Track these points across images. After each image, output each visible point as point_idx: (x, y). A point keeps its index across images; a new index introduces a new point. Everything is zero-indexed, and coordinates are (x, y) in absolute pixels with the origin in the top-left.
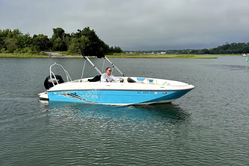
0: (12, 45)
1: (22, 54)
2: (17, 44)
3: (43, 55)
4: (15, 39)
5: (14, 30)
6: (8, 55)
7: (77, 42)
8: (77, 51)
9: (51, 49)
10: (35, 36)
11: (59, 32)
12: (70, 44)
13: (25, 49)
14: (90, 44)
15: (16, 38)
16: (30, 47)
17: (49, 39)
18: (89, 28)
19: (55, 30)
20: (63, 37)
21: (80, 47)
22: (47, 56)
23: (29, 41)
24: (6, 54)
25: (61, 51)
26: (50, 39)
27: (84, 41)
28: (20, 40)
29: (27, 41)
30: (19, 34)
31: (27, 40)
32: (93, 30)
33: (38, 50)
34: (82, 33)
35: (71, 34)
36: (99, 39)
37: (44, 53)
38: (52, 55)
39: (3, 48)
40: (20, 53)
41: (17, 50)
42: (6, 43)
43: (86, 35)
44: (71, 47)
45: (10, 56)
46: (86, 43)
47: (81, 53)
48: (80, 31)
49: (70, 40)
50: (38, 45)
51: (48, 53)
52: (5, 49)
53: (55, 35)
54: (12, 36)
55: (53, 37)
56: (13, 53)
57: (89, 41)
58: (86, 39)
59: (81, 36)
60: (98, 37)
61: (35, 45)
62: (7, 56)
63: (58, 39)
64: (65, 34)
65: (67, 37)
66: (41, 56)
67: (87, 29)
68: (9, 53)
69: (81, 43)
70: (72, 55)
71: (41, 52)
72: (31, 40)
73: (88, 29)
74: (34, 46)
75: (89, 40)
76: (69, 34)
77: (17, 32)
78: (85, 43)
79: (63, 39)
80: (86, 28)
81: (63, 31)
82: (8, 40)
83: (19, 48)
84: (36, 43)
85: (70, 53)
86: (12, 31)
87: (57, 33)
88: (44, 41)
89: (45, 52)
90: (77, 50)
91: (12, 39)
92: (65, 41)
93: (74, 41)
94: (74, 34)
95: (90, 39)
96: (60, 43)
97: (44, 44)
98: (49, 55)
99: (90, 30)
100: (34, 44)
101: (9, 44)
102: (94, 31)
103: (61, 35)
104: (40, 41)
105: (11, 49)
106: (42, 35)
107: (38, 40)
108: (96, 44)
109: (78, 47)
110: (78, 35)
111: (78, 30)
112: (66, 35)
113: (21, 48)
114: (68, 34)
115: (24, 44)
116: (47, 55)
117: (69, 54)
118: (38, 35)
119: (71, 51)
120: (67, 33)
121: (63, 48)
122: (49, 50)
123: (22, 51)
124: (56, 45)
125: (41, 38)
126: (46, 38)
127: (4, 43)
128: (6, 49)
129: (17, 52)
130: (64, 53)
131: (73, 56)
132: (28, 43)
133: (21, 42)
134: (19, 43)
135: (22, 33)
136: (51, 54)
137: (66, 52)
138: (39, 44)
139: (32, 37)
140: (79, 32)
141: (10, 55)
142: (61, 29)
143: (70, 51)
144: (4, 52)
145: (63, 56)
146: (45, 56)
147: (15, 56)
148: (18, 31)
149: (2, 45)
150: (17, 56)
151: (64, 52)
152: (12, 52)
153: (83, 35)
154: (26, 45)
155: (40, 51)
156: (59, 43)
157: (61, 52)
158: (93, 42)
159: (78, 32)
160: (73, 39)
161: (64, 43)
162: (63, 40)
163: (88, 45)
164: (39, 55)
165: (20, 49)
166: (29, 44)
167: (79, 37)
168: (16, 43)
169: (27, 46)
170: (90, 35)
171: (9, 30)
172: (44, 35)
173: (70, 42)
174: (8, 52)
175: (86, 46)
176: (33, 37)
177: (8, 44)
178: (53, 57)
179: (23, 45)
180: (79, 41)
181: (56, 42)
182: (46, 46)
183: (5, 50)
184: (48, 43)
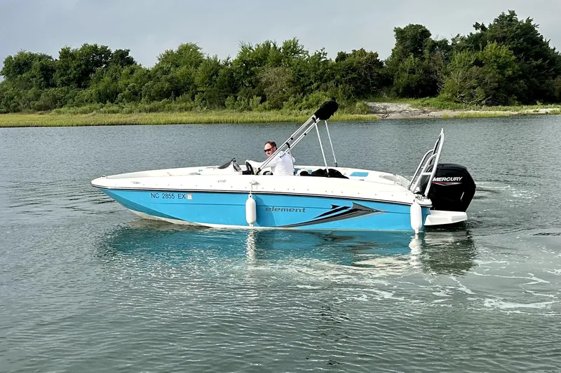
0: (279, 86)
1: (306, 111)
2: (293, 82)
3: (362, 112)
4: (287, 70)
5: (285, 43)
6: (269, 117)
7: (471, 66)
8: (472, 96)
9: (388, 94)
10: (342, 57)
11: (414, 38)
12: (447, 74)
13: (312, 97)
14: (517, 67)
15: (290, 66)
16: (326, 91)
17: (381, 63)
18: (513, 14)
19: (400, 34)
20: (426, 51)
21: (481, 82)
22: (375, 115)
23: (323, 73)
24: (263, 113)
25: (417, 98)
26: (386, 62)
27: (495, 61)
28: (300, 71)
29: (318, 72)
30: (297, 53)
31: (319, 69)
32: (529, 21)
33: (349, 97)
34: (489, 34)
35: (453, 40)
36: (552, 48)
37: (365, 105)
38: (391, 112)
39: (255, 97)
40: (300, 109)
41: (292, 99)
42: (264, 80)
43: (501, 40)
44: (450, 82)
45: (272, 119)
46: (502, 67)
47: (484, 102)
48: (483, 28)
49: (447, 59)
50: (350, 82)
51: (377, 105)
52: (260, 98)
53: (401, 47)
54: (278, 62)
55: (393, 55)
56: (280, 108)
57: (514, 57)
58: (504, 51)
59: (485, 44)
60: (547, 44)
61: (341, 83)
62: (264, 119)
63: (411, 61)
64: (430, 44)
65: (439, 53)
66: (358, 115)
67: (507, 20)
68: (269, 110)
69: (485, 69)
70: (454, 109)
71: (358, 104)
72: (331, 68)
73: (511, 20)
74: (337, 86)
75: (515, 54)
76: (446, 42)
77: (291, 48)
78: (499, 67)
79: (424, 59)
80: (502, 17)
81: (426, 33)
82: (268, 73)
83: (295, 93)
84: (343, 76)
85: (447, 103)
86: (280, 45)
87: (408, 43)
88: (366, 69)
89: (370, 104)
90: (472, 91)
91: (280, 69)
92: (431, 64)
93: (459, 63)
94: (462, 39)
95: (517, 51)
96: (414, 73)
97: (367, 80)
98: (381, 111)
99: (516, 21)
100: (338, 81)
101: (271, 84)
102: (532, 23)
103: (421, 46)
104: (354, 70)
105: (277, 97)
106: (362, 52)
107: (349, 68)
108: (540, 67)
109: (473, 82)
110: (475, 43)
111: (477, 26)
112: (435, 44)
113: (302, 94)
114: (441, 42)
115: (311, 83)
116: (374, 113)
117: (441, 108)
118: (349, 52)
119: (450, 95)
120: (438, 40)
121: (424, 88)
122: (380, 96)
123: (304, 102)
124: (403, 80)
125: (359, 63)
126: (373, 60)
127: (257, 81)
128: (263, 100)
129: (291, 105)
130: (428, 104)
131: (457, 113)
132: (321, 78)
133: (302, 76)
134: (298, 79)
135: (305, 49)
136: (388, 109)
137: (434, 99)
138: (354, 79)
139: (334, 60)
140: (479, 31)
141: (273, 115)
142: (421, 27)
143: (445, 95)
144: (257, 107)
145: (424, 112)
146: (368, 116)
147: (286, 118)
148: (295, 45)
149: (254, 87)
150: (292, 117)
151: (427, 100)
152: (278, 107)
153: (493, 39)
154: (315, 85)
155: (355, 101)
156: (412, 72)
157: (419, 101)
158: (527, 60)
159: (475, 32)
160: (458, 56)
161: (427, 71)
162: (426, 61)
163: (509, 72)
164: (351, 112)
165: (299, 96)
166: (326, 81)
167: (477, 48)
168: (290, 81)
169: (318, 87)
170: (518, 36)
171: (272, 46)
172: (368, 51)
173: (449, 68)
174: (267, 107)
175: (504, 75)
176: (337, 60)
177: (268, 84)
178: (392, 116)
179: (307, 86)
180: (478, 63)
181: (403, 70)
182: (374, 86)
183: (261, 103)
184: (379, 75)
